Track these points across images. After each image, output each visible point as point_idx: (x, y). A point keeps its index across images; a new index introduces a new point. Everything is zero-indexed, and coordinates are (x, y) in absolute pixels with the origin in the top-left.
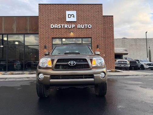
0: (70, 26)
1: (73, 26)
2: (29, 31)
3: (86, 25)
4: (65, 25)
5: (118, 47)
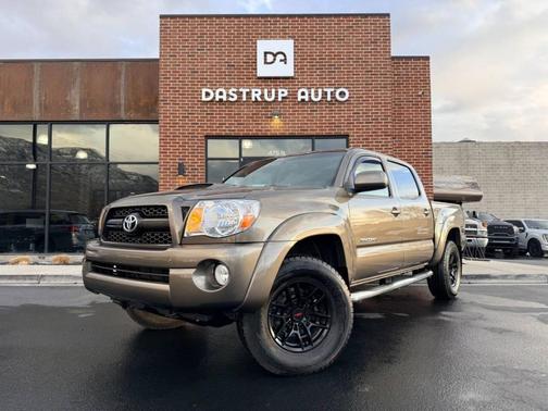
0: (270, 95)
2: (126, 111)
3: (329, 91)
4: (254, 91)
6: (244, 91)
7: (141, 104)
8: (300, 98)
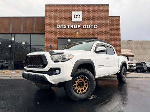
0: (75, 27)
1: (79, 26)
2: (36, 31)
3: (92, 25)
4: (71, 25)
7: (40, 29)
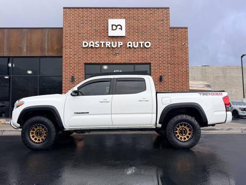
2: (48, 52)
3: (141, 43)
4: (107, 42)
5: (194, 79)
6: (102, 43)
7: (55, 48)
8: (128, 46)
